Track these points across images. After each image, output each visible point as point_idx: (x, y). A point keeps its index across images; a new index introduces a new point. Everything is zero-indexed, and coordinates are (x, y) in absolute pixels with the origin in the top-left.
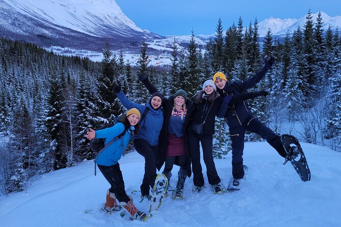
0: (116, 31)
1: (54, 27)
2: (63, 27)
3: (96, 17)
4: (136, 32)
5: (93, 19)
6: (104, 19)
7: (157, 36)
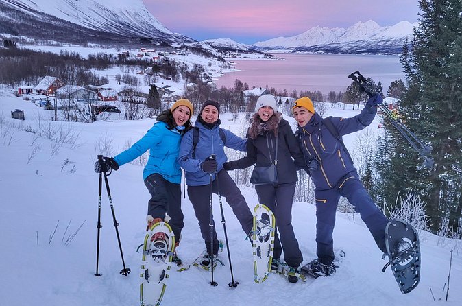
0: (135, 30)
1: (24, 10)
2: (42, 14)
3: (109, 11)
4: (163, 33)
5: (104, 13)
6: (120, 15)
7: (189, 40)
